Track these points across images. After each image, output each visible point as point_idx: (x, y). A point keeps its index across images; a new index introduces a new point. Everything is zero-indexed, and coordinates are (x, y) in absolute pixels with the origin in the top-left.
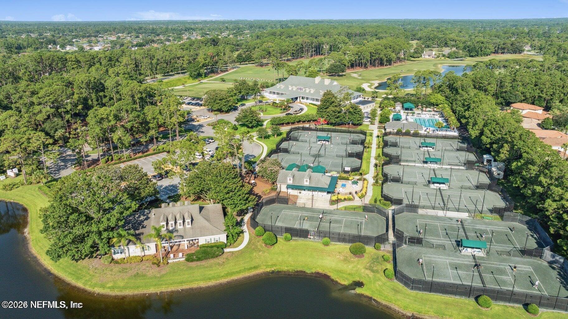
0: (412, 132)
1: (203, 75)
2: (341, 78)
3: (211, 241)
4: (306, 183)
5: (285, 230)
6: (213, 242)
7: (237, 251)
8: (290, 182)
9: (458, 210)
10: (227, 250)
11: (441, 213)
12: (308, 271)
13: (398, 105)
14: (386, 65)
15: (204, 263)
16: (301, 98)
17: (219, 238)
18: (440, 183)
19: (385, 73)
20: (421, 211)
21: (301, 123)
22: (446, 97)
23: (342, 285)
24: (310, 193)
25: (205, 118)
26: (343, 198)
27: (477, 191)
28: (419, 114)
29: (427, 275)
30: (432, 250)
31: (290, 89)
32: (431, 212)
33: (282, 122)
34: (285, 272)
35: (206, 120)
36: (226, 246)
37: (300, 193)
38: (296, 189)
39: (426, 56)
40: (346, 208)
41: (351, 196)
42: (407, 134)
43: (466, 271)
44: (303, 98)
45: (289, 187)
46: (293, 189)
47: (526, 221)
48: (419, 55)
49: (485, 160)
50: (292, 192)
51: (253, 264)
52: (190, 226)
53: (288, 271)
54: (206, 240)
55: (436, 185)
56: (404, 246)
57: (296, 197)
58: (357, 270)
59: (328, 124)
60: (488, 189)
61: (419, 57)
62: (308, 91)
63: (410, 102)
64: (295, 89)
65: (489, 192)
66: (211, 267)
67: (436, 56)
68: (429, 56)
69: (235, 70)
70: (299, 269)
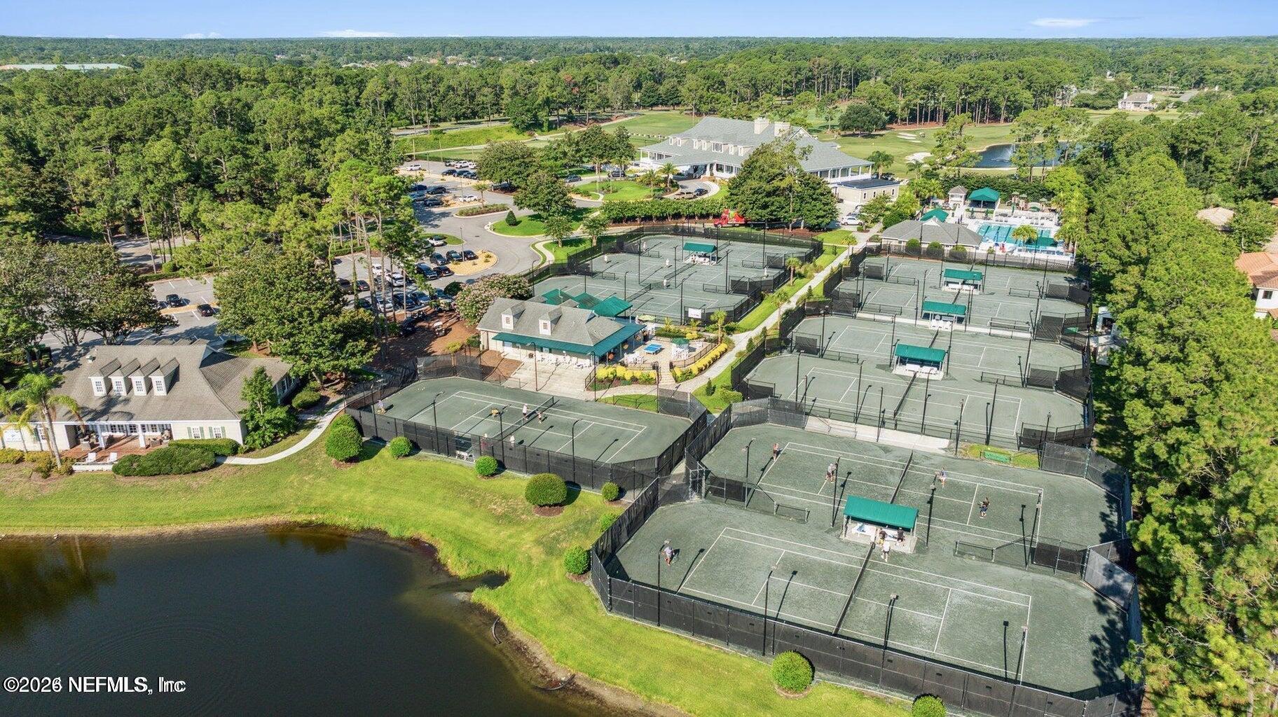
0: (947, 250)
1: (546, 125)
2: (870, 140)
3: (203, 435)
4: (544, 331)
5: (405, 430)
6: (207, 436)
7: (254, 466)
8: (508, 326)
9: (923, 430)
10: (231, 461)
11: (866, 433)
12: (393, 532)
13: (957, 191)
14: (1006, 120)
15: (155, 483)
16: (715, 167)
17: (223, 429)
18: (922, 363)
19: (988, 136)
20: (813, 424)
21: (684, 219)
22: (1089, 176)
23: (450, 576)
24: (552, 357)
25: (468, 199)
26: (628, 377)
27: (1023, 391)
28: (1005, 215)
29: (692, 579)
30: (766, 518)
31: (696, 147)
32: (843, 429)
33: (629, 214)
34: (337, 527)
35: (468, 205)
36: (235, 450)
37: (531, 356)
38: (524, 346)
39: (1128, 106)
40: (617, 400)
41: (653, 374)
42: (935, 253)
43: (818, 584)
44: (720, 168)
45: (503, 338)
46: (514, 344)
47: (1104, 475)
48: (1109, 102)
49: (1100, 319)
50: (511, 352)
51: (273, 499)
52: (163, 393)
53: (346, 528)
54: (189, 429)
55: (910, 366)
56: (695, 498)
57: (516, 364)
58: (514, 545)
59: (746, 225)
60: (1057, 388)
61: (1108, 108)
62: (732, 152)
63: (992, 187)
64: (705, 146)
65: (1058, 395)
66: (165, 492)
67: (1155, 106)
68: (1137, 104)
69: (630, 118)
70: (376, 525)
